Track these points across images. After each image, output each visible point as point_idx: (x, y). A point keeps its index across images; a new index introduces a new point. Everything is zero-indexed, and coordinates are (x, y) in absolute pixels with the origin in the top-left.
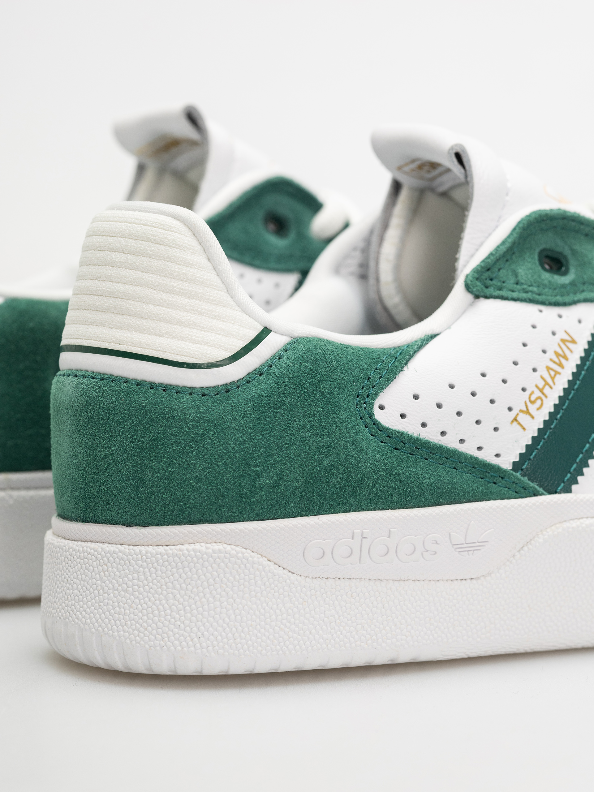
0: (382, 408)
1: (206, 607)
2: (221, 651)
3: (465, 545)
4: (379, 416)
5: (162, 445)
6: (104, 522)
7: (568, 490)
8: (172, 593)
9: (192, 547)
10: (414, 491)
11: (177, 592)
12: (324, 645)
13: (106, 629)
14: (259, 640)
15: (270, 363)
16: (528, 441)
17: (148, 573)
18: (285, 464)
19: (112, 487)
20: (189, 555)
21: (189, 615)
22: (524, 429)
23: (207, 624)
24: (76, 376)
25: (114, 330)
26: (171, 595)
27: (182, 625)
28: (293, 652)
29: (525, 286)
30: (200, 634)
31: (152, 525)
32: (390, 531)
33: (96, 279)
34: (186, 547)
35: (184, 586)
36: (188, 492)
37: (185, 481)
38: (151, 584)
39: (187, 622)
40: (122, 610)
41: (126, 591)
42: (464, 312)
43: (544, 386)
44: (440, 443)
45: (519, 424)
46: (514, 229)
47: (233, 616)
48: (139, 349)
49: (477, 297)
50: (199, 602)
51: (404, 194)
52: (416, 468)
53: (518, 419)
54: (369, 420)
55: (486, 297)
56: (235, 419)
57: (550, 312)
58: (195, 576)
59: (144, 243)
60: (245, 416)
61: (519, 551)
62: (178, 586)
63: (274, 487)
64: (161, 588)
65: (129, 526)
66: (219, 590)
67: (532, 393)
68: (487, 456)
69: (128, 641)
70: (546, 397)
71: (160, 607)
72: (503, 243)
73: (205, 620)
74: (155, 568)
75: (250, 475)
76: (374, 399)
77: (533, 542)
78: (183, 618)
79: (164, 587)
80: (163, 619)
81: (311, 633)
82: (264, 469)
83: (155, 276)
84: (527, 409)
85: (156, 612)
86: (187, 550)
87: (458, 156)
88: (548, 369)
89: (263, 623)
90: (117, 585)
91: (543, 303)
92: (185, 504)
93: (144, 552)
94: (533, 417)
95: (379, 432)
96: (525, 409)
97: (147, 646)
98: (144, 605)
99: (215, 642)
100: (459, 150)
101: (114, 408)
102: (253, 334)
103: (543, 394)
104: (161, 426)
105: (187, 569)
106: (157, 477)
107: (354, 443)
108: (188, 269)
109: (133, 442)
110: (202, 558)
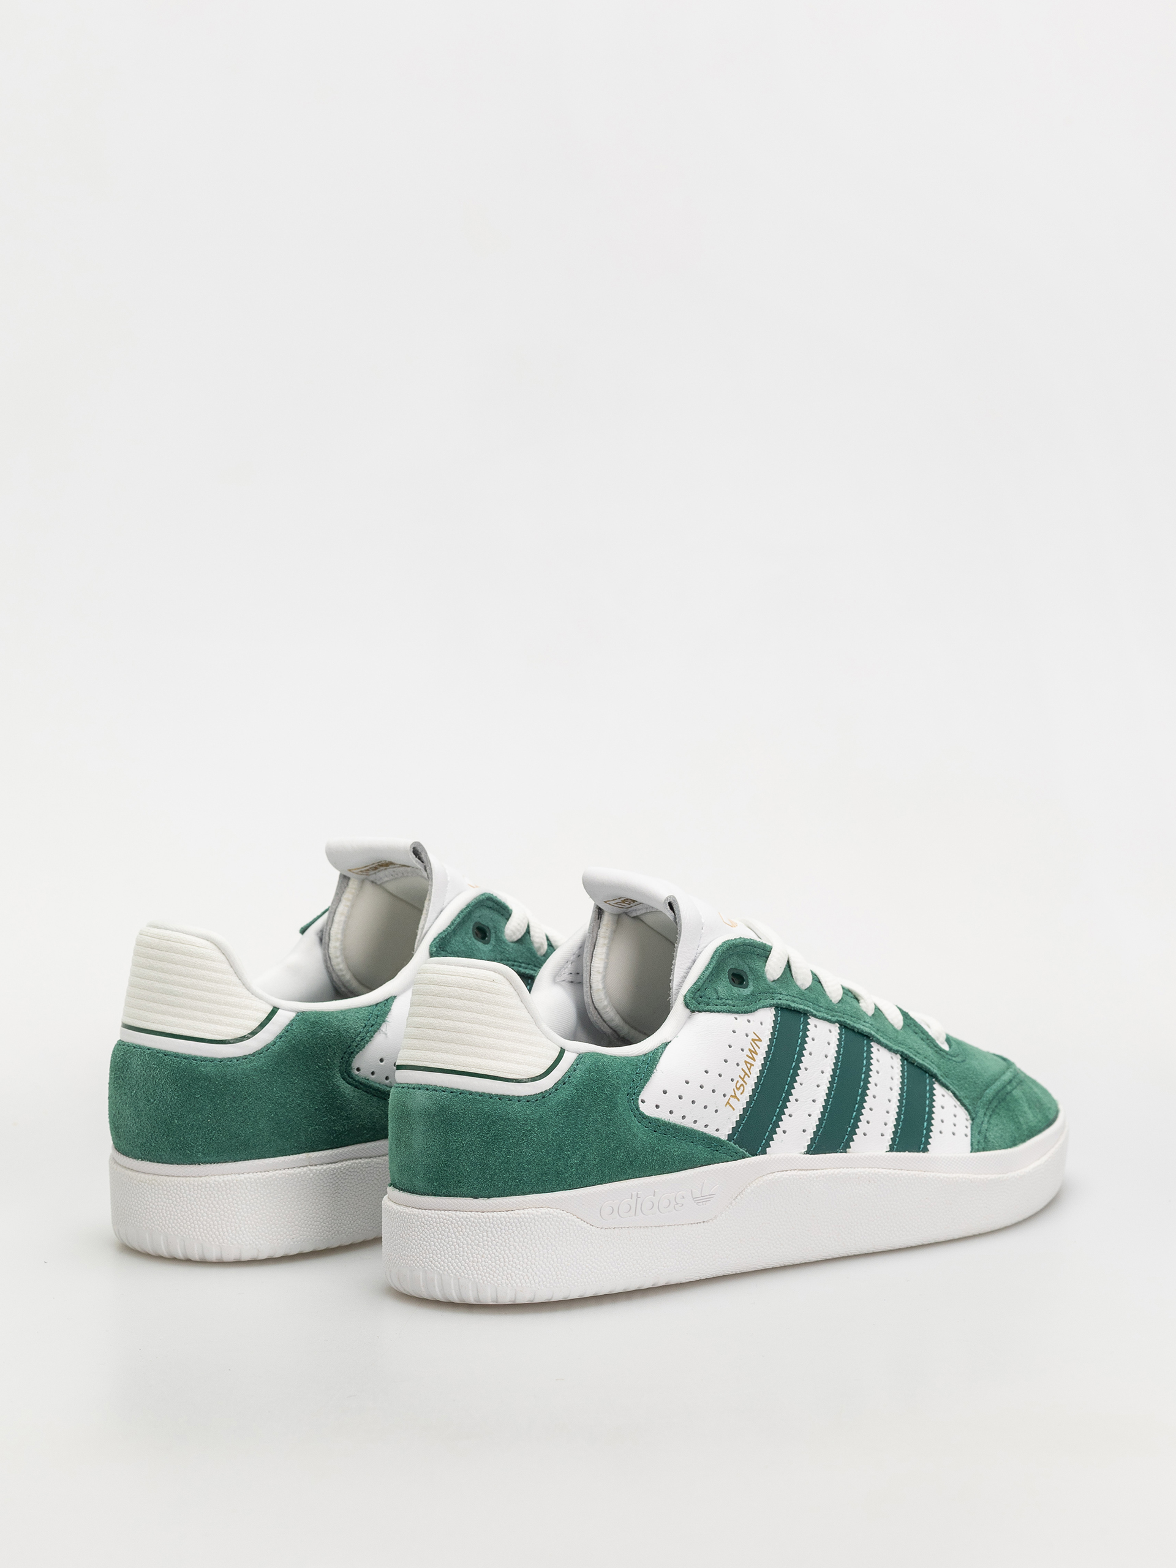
0: (643, 1101)
1: (537, 1254)
2: (548, 1285)
3: (702, 1198)
4: (643, 1108)
5: (502, 1139)
6: (455, 1196)
7: (764, 1152)
8: (513, 1245)
9: (526, 1211)
10: (669, 1161)
11: (517, 1244)
12: (614, 1277)
13: (463, 1274)
14: (573, 1276)
15: (568, 1075)
16: (736, 1118)
17: (495, 1232)
18: (586, 1148)
19: (463, 1171)
20: (525, 1218)
21: (526, 1260)
22: (734, 1109)
23: (538, 1266)
24: (427, 1090)
25: (458, 1056)
26: (512, 1247)
27: (521, 1268)
28: (594, 1282)
29: (724, 1000)
30: (533, 1273)
31: (494, 1197)
32: (655, 1192)
33: (438, 1018)
34: (521, 1211)
35: (522, 1239)
36: (522, 1172)
37: (519, 1164)
38: (497, 1239)
39: (525, 1265)
40: (476, 1259)
41: (478, 1245)
42: (685, 1023)
43: (744, 1076)
44: (682, 1124)
45: (731, 1106)
46: (713, 957)
47: (555, 1260)
48: (480, 1070)
49: (693, 1011)
50: (532, 1251)
51: (606, 919)
52: (669, 1144)
53: (730, 1102)
54: (636, 1112)
55: (700, 1012)
56: (552, 1118)
57: (742, 1018)
58: (529, 1232)
59: (476, 992)
60: (557, 1115)
61: (734, 1199)
62: (517, 1240)
63: (580, 1165)
64: (505, 1242)
65: (476, 1198)
66: (546, 1241)
67: (738, 1082)
68: (710, 1131)
69: (481, 1281)
70: (746, 1084)
71: (505, 1256)
72: (707, 969)
73: (537, 1263)
74: (500, 1228)
75: (563, 1157)
76: (638, 1096)
77: (744, 1192)
78: (521, 1262)
79: (507, 1241)
80: (507, 1264)
81: (605, 1268)
82: (573, 1153)
83: (487, 1016)
84: (735, 1094)
85: (502, 1259)
86: (523, 1214)
87: (670, 905)
88: (746, 1062)
89: (575, 1263)
90: (470, 1241)
91: (737, 1012)
92: (520, 1181)
93: (491, 1217)
94: (739, 1100)
95: (644, 1120)
96: (734, 1095)
97: (496, 1284)
98: (493, 1255)
99: (544, 1279)
100: (671, 900)
101: (463, 1113)
102: (556, 1055)
103: (744, 1082)
104: (500, 1125)
105: (524, 1227)
106: (499, 1162)
107: (629, 1130)
108: (510, 1010)
109: (479, 1138)
110: (534, 1219)
